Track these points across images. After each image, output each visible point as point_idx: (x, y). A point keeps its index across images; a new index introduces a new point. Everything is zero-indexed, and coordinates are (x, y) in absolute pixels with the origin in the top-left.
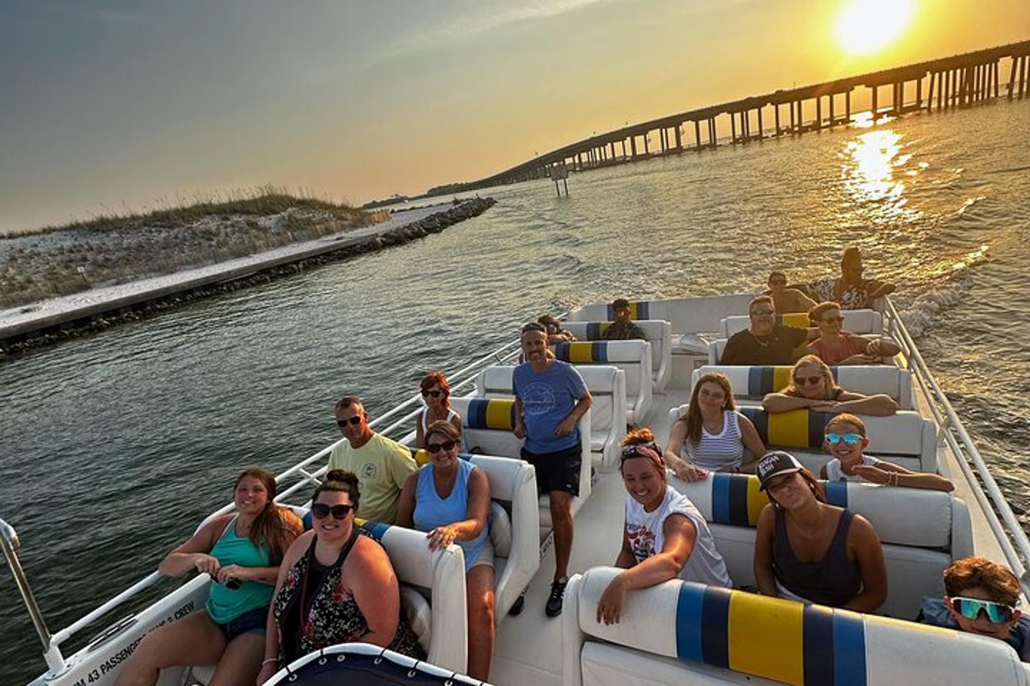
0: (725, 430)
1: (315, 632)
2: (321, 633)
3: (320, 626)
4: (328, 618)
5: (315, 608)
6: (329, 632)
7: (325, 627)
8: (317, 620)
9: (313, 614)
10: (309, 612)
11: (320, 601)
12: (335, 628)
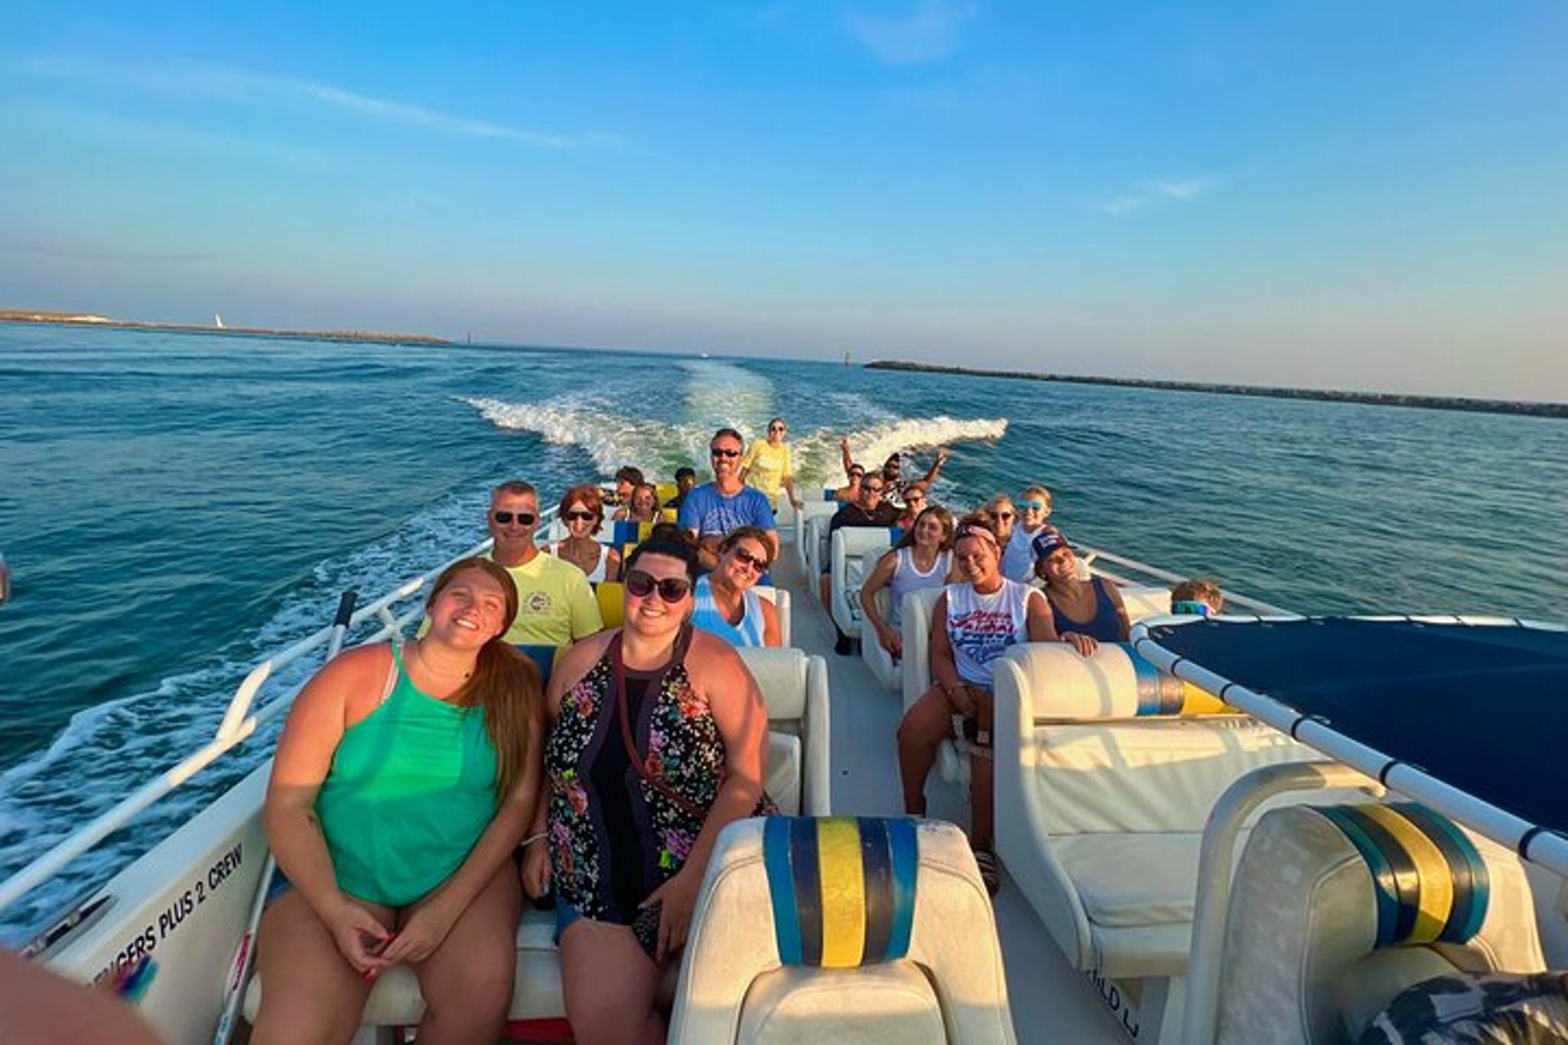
0: (933, 571)
1: (667, 768)
2: (677, 768)
3: (674, 757)
4: (685, 741)
5: (658, 728)
6: (688, 765)
7: (684, 758)
8: (669, 746)
9: (657, 738)
10: (649, 736)
11: (664, 717)
12: (698, 758)
